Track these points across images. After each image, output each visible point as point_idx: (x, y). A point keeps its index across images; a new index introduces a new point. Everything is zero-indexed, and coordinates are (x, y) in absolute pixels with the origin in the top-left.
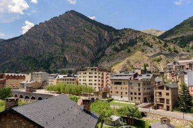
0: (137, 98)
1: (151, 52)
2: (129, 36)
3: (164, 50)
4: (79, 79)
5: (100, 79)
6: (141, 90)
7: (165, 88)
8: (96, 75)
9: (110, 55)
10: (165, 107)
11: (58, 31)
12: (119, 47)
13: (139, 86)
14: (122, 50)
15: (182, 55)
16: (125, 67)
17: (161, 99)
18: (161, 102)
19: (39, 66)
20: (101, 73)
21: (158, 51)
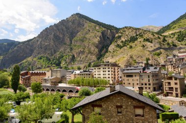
0: (148, 88)
1: (152, 47)
2: (130, 33)
3: (164, 45)
4: (95, 73)
5: (113, 73)
6: (151, 81)
7: (173, 79)
8: (109, 70)
9: (114, 52)
10: (174, 94)
11: (66, 32)
12: (121, 44)
13: (149, 77)
14: (124, 46)
15: (181, 48)
16: (129, 61)
17: (169, 88)
18: (170, 91)
19: (51, 63)
20: (113, 67)
21: (158, 46)
